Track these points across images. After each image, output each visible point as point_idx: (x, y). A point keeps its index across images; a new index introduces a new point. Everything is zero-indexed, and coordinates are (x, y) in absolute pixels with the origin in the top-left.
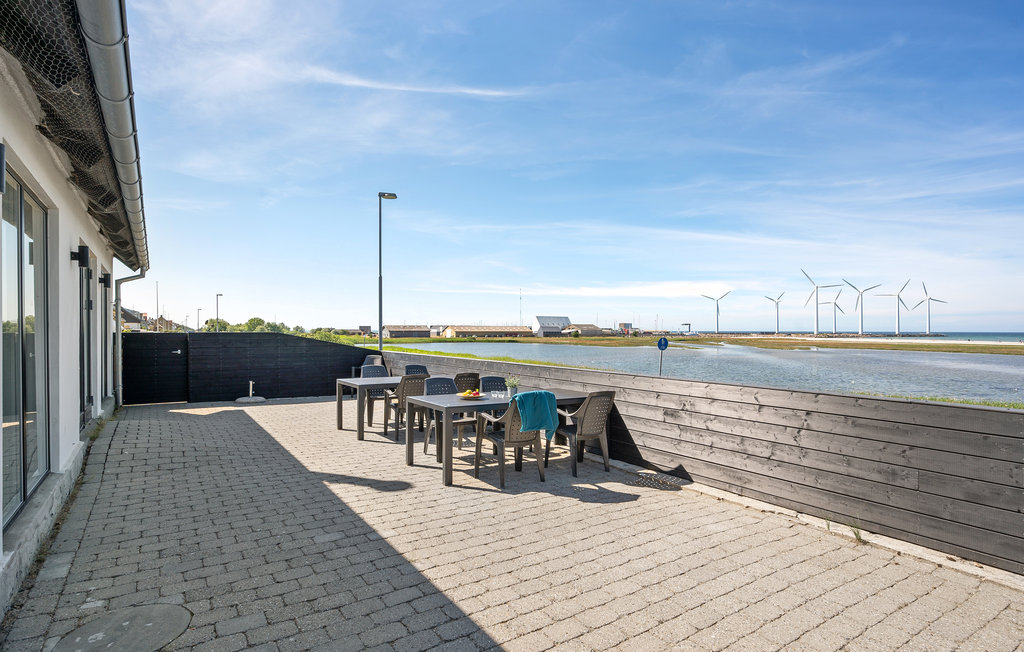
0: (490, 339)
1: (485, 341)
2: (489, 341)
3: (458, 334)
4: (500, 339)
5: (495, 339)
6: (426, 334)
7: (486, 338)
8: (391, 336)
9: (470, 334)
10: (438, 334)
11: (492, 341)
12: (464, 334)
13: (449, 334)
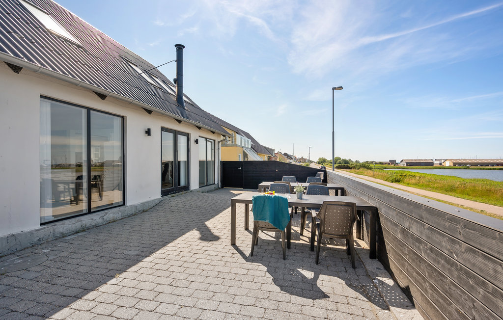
0: (482, 167)
1: (477, 169)
2: (481, 169)
3: (455, 164)
4: (492, 167)
5: (487, 167)
6: (431, 164)
7: (479, 167)
8: (407, 165)
9: (465, 164)
10: (440, 164)
11: (484, 169)
12: (460, 164)
13: (447, 164)
